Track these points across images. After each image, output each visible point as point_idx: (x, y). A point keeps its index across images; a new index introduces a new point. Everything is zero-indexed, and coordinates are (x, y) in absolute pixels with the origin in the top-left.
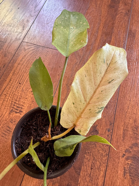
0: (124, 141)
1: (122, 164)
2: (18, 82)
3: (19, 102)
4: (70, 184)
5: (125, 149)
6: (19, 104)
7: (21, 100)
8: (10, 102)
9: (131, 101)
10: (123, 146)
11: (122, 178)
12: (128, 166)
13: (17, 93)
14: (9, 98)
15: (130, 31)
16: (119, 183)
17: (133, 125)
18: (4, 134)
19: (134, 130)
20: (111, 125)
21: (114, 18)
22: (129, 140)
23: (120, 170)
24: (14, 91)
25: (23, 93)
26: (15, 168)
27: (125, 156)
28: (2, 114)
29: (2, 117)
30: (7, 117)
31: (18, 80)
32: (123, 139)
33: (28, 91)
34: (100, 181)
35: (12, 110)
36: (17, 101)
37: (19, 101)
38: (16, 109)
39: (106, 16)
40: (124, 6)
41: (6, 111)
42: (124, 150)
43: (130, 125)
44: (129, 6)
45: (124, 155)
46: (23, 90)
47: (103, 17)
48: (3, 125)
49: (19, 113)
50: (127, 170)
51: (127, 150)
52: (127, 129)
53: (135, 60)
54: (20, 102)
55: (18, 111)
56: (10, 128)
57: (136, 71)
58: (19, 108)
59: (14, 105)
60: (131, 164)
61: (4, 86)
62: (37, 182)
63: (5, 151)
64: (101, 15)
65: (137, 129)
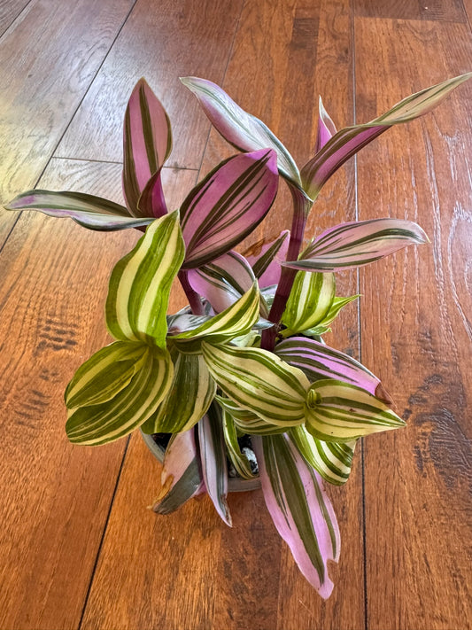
0: (401, 373)
1: (406, 437)
2: (52, 265)
3: (61, 319)
4: (257, 523)
5: (408, 395)
6: (62, 324)
7: (69, 310)
8: (35, 322)
9: (399, 268)
10: (401, 388)
11: (415, 476)
12: (427, 441)
13: (51, 296)
14: (30, 311)
15: (361, 97)
16: (410, 492)
17: (416, 329)
18: (24, 414)
19: (422, 341)
20: (353, 337)
21: (308, 71)
22: (414, 368)
23: (405, 456)
24: (44, 289)
25: (73, 292)
26: (73, 509)
27: (411, 416)
28: (12, 360)
29: (12, 366)
30: (30, 366)
31: (50, 259)
32: (394, 369)
33: (86, 284)
34: (351, 499)
35: (44, 343)
36: (54, 315)
37: (61, 315)
38: (56, 339)
39: (288, 69)
40: (331, 41)
41: (22, 350)
42: (405, 400)
43: (407, 329)
44: (343, 39)
45: (408, 412)
46: (69, 283)
47: (277, 72)
48: (18, 389)
49: (64, 347)
50: (424, 452)
51: (412, 396)
52: (402, 341)
53: (387, 164)
54: (64, 317)
55: (63, 344)
56: (40, 395)
57: (395, 191)
58: (64, 333)
59: (48, 329)
60: (433, 434)
61: (7, 283)
62: (150, 539)
63: (35, 466)
64: (271, 69)
65: (430, 337)
